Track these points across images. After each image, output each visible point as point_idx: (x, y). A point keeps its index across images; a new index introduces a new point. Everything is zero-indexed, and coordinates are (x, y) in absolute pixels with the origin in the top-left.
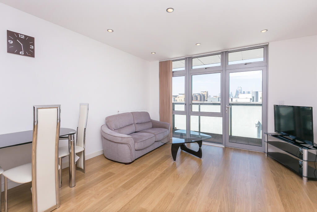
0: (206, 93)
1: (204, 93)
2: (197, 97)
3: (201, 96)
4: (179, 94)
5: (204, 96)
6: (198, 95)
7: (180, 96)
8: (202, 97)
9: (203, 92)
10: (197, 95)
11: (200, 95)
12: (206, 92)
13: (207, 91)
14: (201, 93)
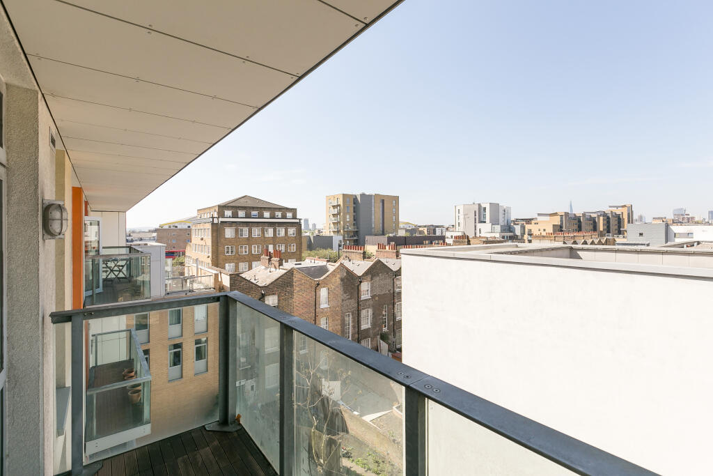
0: (625, 211)
1: (618, 212)
2: (595, 222)
3: (608, 218)
4: (539, 215)
5: (619, 219)
6: (599, 216)
7: (540, 219)
8: (613, 222)
9: (617, 207)
10: (593, 215)
11: (604, 215)
12: (625, 206)
13: (628, 204)
14: (607, 210)
